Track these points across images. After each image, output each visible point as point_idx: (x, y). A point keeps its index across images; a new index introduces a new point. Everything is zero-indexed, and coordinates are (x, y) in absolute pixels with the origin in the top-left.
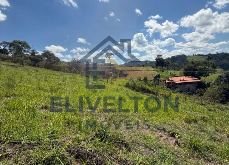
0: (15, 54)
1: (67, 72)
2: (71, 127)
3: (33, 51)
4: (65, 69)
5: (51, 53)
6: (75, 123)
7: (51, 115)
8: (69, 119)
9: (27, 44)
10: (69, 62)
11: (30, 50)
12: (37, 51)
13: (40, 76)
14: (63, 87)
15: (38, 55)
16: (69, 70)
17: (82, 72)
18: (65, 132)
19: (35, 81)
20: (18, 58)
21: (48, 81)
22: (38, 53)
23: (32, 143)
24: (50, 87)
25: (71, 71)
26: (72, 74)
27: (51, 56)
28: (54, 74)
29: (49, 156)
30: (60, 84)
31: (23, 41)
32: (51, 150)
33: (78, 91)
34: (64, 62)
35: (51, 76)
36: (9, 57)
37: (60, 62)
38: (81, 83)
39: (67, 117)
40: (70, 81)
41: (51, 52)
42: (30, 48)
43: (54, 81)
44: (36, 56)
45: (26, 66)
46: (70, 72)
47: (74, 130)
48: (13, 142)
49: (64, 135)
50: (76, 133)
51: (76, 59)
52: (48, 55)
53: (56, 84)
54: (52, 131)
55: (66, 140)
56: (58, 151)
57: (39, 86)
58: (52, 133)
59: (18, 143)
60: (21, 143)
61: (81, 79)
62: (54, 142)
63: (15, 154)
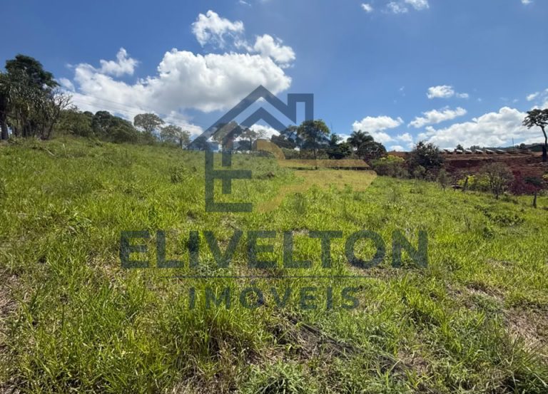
0: (305, 147)
1: (403, 177)
2: (423, 329)
3: (334, 136)
4: (396, 170)
5: (366, 135)
6: (432, 322)
7: (372, 285)
8: (416, 306)
9: (323, 123)
10: (406, 153)
11: (328, 136)
12: (340, 135)
14: (395, 215)
15: (341, 144)
16: (406, 173)
17: (443, 177)
18: (407, 338)
19: (336, 199)
20: (309, 153)
21: (360, 200)
22: (340, 138)
23: (339, 342)
24: (366, 214)
25: (411, 173)
26: (414, 181)
27: (367, 143)
28: (372, 184)
29: (375, 392)
30: (388, 208)
32: (379, 376)
33: (434, 228)
34: (394, 153)
35: (366, 188)
36: (296, 152)
37: (386, 154)
38: (441, 205)
39: (411, 300)
40: (411, 201)
41: (365, 133)
42: (328, 132)
43: (374, 200)
46: (410, 178)
47: (431, 340)
48: (306, 327)
49: (407, 347)
50: (438, 353)
51: (426, 144)
52: (361, 141)
53: (378, 207)
54: (378, 328)
55: (412, 363)
56: (396, 388)
57: (345, 210)
58: (377, 333)
59: (315, 332)
60: (319, 334)
61: (439, 193)
62: (385, 359)
63: (311, 352)
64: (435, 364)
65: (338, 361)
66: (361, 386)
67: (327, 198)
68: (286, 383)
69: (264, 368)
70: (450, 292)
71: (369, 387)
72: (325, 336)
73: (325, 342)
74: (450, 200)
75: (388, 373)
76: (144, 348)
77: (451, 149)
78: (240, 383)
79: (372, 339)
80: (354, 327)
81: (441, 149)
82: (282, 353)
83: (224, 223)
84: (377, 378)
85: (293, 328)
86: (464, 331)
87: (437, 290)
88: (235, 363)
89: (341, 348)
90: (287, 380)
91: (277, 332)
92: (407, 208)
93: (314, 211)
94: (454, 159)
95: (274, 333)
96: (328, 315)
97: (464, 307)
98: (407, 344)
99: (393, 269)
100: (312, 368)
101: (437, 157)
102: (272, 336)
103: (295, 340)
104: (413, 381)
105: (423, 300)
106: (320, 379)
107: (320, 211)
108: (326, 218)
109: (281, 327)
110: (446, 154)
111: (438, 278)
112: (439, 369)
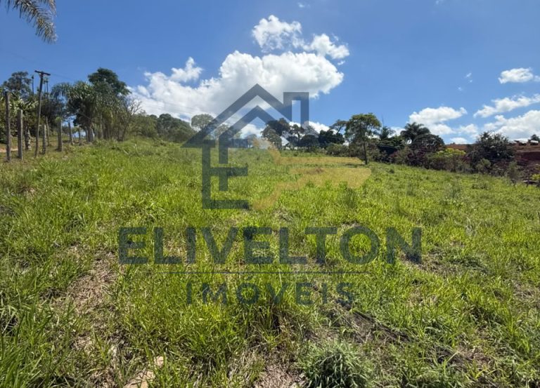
0: (354, 141)
1: (464, 172)
2: (485, 326)
3: (385, 129)
4: (456, 164)
5: (422, 127)
6: (496, 320)
7: (429, 280)
8: (477, 302)
9: (374, 117)
10: (468, 146)
11: (379, 129)
12: (392, 128)
13: (397, 184)
14: (454, 212)
15: (393, 138)
16: (468, 167)
17: (513, 171)
18: (467, 333)
19: (388, 193)
20: (358, 148)
21: (415, 195)
22: (392, 132)
23: (394, 331)
24: (421, 210)
25: (474, 167)
26: (477, 176)
27: (422, 136)
28: (427, 178)
29: (432, 379)
30: (447, 204)
31: (367, 114)
32: (435, 365)
33: (500, 226)
34: (453, 145)
35: (421, 183)
36: (345, 148)
37: (445, 147)
38: (510, 201)
39: (472, 297)
40: (473, 197)
41: (421, 125)
42: (379, 126)
43: (430, 196)
44: (390, 139)
45: (371, 163)
46: (472, 172)
47: (494, 338)
48: (360, 314)
49: (466, 342)
50: (502, 351)
51: (492, 135)
52: (416, 134)
53: (435, 202)
54: (434, 320)
55: (472, 358)
56: (454, 377)
57: (398, 205)
58: (434, 325)
59: (369, 319)
60: (373, 322)
61: (508, 189)
62: (442, 350)
63: (364, 338)
64: (499, 361)
65: (393, 347)
66: (417, 372)
67: (378, 193)
68: (343, 359)
69: (319, 346)
70: (519, 293)
71: (425, 374)
72: (379, 324)
73: (379, 330)
74: (521, 197)
75: (445, 363)
76: (217, 317)
77: (525, 140)
78: (299, 356)
79: (428, 331)
80: (409, 318)
81: (511, 140)
82: (337, 335)
83: (277, 215)
84: (433, 366)
85: (347, 314)
86: (533, 332)
87: (503, 289)
88: (293, 338)
89: (395, 336)
90: (343, 356)
91: (331, 315)
92: (468, 204)
93: (365, 205)
94: (527, 151)
95: (328, 316)
96: (381, 304)
97: (535, 309)
98: (467, 339)
99: (451, 265)
100: (366, 351)
101: (505, 149)
102: (327, 319)
103: (349, 325)
104: (473, 374)
105: (486, 298)
106: (374, 362)
107: (371, 206)
108: (378, 212)
109: (335, 312)
110: (517, 146)
111: (504, 278)
112: (502, 366)
